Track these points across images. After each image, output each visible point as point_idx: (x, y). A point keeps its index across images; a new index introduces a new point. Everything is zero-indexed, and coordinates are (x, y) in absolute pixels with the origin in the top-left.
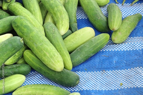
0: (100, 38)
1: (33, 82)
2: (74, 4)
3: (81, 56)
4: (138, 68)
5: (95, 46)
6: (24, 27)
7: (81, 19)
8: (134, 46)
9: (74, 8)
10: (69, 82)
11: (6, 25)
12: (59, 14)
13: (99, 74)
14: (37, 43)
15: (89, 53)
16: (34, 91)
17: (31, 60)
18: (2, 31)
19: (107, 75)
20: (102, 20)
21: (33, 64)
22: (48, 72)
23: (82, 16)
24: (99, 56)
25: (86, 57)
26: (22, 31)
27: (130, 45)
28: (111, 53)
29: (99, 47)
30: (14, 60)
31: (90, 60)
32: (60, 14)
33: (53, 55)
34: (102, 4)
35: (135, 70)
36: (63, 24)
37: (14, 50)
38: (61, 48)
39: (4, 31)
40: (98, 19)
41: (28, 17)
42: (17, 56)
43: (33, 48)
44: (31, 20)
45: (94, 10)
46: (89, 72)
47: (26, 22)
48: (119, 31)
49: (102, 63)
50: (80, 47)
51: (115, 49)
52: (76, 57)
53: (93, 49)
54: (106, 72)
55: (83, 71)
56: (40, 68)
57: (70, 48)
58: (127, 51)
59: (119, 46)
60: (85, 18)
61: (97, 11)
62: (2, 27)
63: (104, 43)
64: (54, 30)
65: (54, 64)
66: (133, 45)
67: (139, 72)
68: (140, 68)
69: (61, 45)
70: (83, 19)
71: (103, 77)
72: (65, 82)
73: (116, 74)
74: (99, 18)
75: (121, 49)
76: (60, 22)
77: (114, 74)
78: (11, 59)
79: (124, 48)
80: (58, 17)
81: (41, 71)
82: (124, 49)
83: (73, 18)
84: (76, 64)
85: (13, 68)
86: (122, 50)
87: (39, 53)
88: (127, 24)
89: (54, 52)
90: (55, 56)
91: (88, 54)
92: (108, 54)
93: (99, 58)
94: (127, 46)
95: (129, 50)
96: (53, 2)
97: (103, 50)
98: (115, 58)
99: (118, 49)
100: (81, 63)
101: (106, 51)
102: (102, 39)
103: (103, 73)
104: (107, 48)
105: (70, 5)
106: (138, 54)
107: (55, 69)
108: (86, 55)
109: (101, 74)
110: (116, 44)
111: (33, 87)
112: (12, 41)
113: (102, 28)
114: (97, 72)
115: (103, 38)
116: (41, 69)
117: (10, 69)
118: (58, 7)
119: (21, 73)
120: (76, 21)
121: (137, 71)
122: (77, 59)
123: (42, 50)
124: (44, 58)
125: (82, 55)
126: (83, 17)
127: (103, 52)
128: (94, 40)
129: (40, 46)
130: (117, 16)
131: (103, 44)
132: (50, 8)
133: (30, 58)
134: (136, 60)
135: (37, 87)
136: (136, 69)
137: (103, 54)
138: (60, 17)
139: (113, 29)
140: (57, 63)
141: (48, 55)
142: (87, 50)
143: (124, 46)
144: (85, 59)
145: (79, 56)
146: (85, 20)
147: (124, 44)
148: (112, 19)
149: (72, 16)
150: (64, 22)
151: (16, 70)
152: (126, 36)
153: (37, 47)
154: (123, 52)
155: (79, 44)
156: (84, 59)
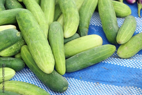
0: (103, 49)
1: (22, 79)
2: (89, 9)
3: (78, 63)
4: (133, 87)
5: (96, 56)
6: (25, 21)
7: (95, 26)
8: (139, 64)
9: (89, 12)
10: (56, 87)
11: (11, 16)
12: (69, 16)
13: (92, 85)
14: (33, 40)
15: (88, 62)
16: (17, 88)
17: (26, 56)
18: (7, 21)
19: (99, 88)
20: (113, 30)
21: (27, 61)
22: (39, 72)
23: (97, 23)
24: (99, 67)
25: (84, 65)
26: (23, 25)
27: (134, 62)
28: (112, 66)
29: (100, 58)
30: (9, 53)
31: (88, 69)
32: (71, 16)
33: (44, 55)
34: (122, 14)
35: (128, 89)
36: (70, 26)
37: (8, 42)
38: (57, 50)
39: (9, 22)
40: (109, 29)
41: (36, 12)
42: (13, 49)
43: (29, 44)
44: (37, 15)
45: (108, 19)
46: (83, 81)
47: (29, 17)
48: (126, 46)
49: (99, 74)
50: (80, 53)
51: (117, 63)
52: (73, 63)
53: (93, 58)
54: (99, 85)
55: (77, 79)
56: (32, 66)
57: (71, 53)
58: (129, 68)
59: (123, 61)
60: (100, 26)
61: (111, 20)
62: (7, 18)
63: (106, 54)
64: (57, 31)
65: (43, 64)
66: (137, 62)
67: (132, 92)
68: (134, 87)
69: (58, 47)
70: (98, 26)
71: (95, 90)
72: (52, 86)
73: (108, 89)
74: (111, 28)
75: (124, 64)
76: (68, 24)
77: (107, 89)
78: (6, 51)
79: (127, 63)
80: (67, 19)
81: (33, 69)
82: (127, 65)
83: (85, 23)
84: (71, 70)
85: (6, 61)
86: (125, 66)
87: (32, 50)
88: (137, 40)
89: (47, 52)
90: (46, 56)
91: (86, 62)
92: (109, 66)
93: (98, 69)
94: (131, 63)
95: (131, 67)
96: (67, 3)
97: (105, 61)
98: (115, 72)
99: (120, 63)
100: (77, 70)
101: (107, 64)
102: (105, 50)
103: (96, 85)
104: (110, 61)
105: (85, 8)
106: (138, 73)
107: (43, 70)
108: (84, 63)
109: (94, 86)
110: (120, 58)
111: (17, 84)
112: (7, 33)
113: (111, 39)
114: (90, 82)
115: (107, 50)
116: (33, 68)
117: (3, 61)
118: (70, 8)
119: (13, 67)
120: (88, 27)
121: (131, 91)
122: (73, 65)
123: (35, 48)
124: (35, 56)
125: (80, 62)
126: (99, 24)
127: (104, 63)
128: (97, 49)
129: (35, 44)
130: (127, 29)
131: (105, 56)
132: (63, 8)
133: (25, 54)
134: (134, 78)
135: (21, 84)
136: (131, 88)
137: (104, 65)
138: (69, 19)
139: (119, 42)
140: (46, 64)
141: (39, 54)
142: (85, 57)
143: (127, 62)
144: (83, 67)
145: (76, 63)
146: (99, 28)
147: (128, 60)
148: (121, 32)
149: (85, 21)
150: (71, 25)
151: (9, 64)
152: (132, 52)
153: (32, 44)
154: (124, 68)
155: (81, 50)
156: (81, 67)
